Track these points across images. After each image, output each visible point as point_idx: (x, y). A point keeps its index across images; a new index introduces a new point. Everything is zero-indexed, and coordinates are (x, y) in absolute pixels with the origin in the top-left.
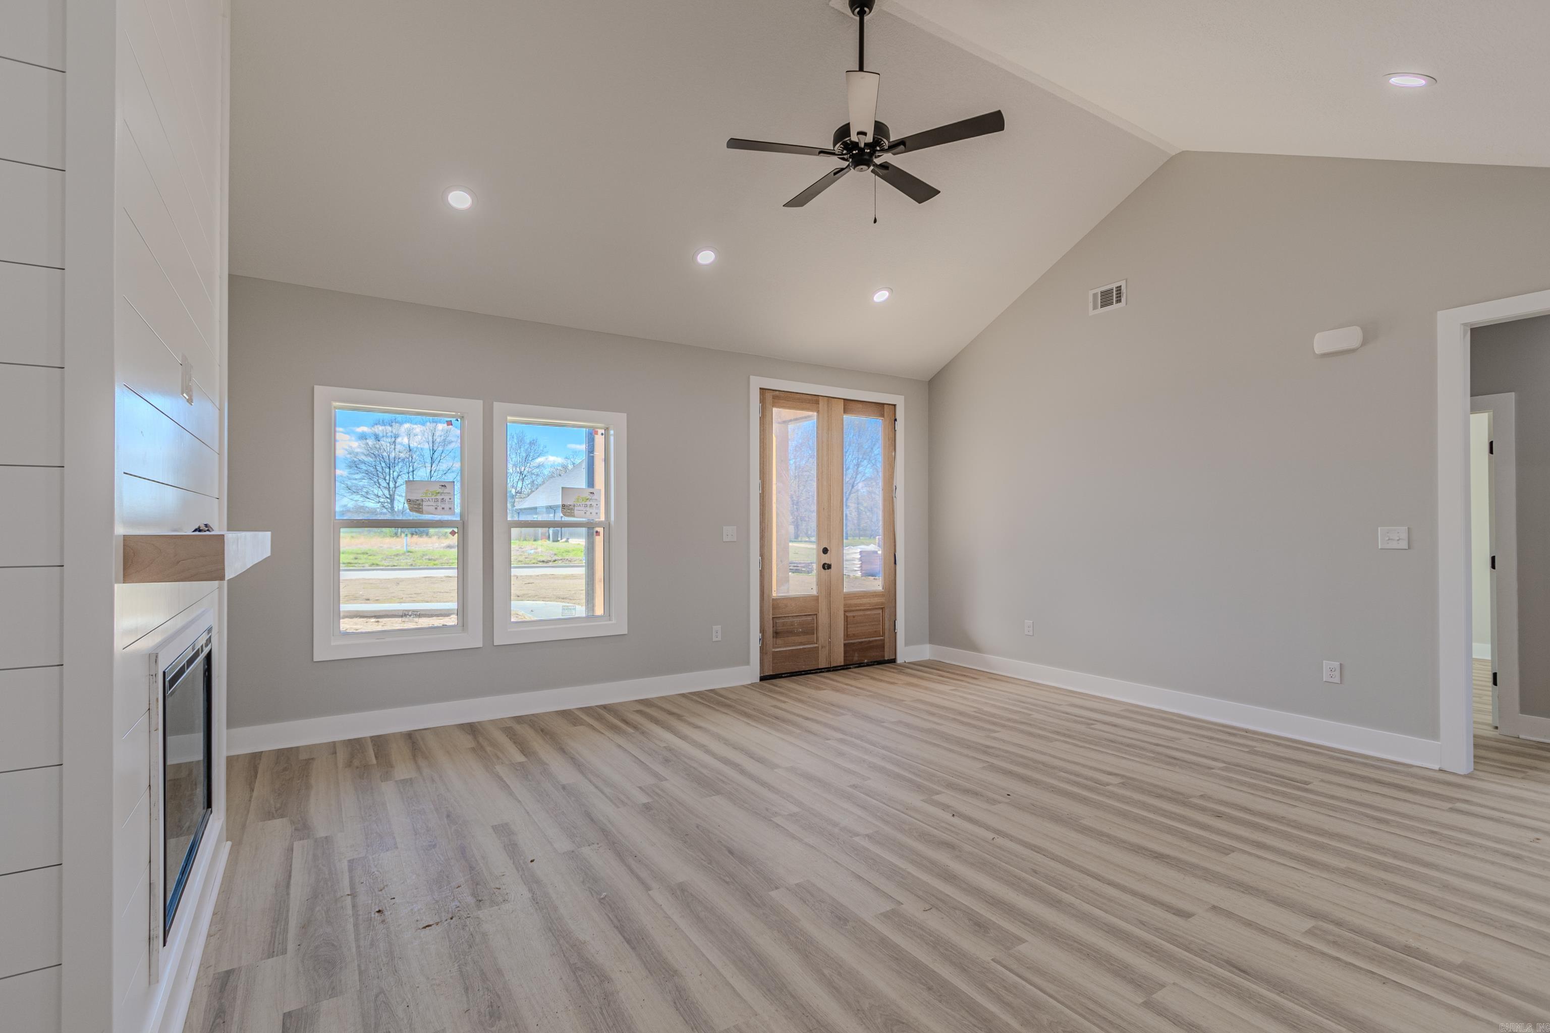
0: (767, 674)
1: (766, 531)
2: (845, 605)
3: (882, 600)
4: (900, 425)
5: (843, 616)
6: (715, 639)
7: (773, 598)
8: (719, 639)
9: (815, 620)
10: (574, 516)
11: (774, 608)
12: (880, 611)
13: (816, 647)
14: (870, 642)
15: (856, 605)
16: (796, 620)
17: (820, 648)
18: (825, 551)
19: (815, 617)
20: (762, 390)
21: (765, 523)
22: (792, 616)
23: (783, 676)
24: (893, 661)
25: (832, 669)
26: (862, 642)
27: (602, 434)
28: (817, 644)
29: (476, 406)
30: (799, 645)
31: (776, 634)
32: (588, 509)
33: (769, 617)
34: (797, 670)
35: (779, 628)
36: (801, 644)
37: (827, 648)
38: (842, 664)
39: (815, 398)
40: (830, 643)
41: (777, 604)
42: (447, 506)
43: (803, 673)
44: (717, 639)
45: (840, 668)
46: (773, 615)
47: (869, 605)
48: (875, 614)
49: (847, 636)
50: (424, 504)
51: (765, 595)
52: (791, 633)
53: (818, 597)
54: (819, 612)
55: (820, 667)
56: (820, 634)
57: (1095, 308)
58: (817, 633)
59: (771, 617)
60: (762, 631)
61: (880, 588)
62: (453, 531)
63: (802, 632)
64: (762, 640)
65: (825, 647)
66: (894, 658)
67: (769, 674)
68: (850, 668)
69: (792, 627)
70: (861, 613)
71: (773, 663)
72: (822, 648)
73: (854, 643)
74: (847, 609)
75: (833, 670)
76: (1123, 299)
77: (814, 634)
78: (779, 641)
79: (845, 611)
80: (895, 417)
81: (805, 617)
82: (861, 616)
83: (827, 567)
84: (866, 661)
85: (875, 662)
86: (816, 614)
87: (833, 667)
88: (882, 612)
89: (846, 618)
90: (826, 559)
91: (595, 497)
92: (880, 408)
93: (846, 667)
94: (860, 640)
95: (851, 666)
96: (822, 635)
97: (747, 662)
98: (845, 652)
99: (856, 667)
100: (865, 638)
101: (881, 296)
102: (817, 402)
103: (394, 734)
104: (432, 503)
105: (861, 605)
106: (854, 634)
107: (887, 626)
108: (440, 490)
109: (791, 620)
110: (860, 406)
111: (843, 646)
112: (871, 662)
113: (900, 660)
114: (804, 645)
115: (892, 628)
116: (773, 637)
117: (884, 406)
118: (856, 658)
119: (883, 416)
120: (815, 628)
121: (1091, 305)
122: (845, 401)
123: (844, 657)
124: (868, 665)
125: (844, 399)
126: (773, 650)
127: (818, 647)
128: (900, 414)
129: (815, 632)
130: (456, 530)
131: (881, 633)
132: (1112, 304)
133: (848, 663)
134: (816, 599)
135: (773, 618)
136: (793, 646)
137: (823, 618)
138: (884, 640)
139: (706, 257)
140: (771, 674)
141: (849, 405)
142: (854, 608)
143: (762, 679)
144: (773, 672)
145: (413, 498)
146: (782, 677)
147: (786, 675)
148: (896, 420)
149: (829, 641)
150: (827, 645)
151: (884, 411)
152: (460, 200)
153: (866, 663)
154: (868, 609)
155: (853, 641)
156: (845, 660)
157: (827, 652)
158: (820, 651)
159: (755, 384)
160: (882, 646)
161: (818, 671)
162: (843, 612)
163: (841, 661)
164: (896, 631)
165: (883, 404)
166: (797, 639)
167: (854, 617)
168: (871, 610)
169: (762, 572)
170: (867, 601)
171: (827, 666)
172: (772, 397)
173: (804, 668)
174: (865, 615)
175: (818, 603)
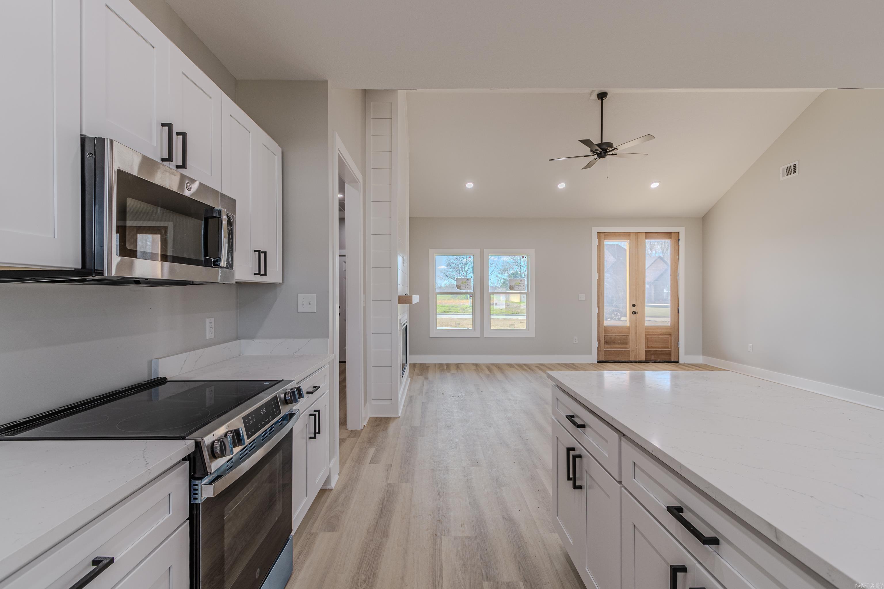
0: (601, 360)
1: (601, 296)
2: (646, 332)
3: (670, 331)
4: (682, 243)
5: (644, 337)
6: (574, 342)
7: (604, 326)
8: (577, 342)
9: (628, 338)
10: (514, 290)
11: (605, 331)
12: (669, 336)
13: (628, 351)
14: (661, 351)
15: (653, 332)
16: (617, 337)
17: (631, 351)
18: (634, 305)
19: (628, 336)
20: (599, 233)
21: (600, 292)
22: (615, 335)
24: (677, 362)
25: (638, 362)
26: (657, 351)
27: (526, 257)
28: (629, 349)
29: (478, 251)
30: (619, 349)
31: (606, 343)
32: (520, 287)
34: (618, 360)
35: (608, 340)
37: (635, 351)
38: (644, 360)
39: (628, 233)
40: (636, 349)
41: (606, 329)
42: (469, 287)
43: (621, 362)
44: (576, 342)
45: (643, 362)
46: (604, 334)
47: (661, 333)
48: (665, 337)
49: (647, 346)
50: (462, 286)
51: (600, 324)
52: (614, 342)
53: (630, 327)
55: (631, 360)
56: (630, 345)
57: (783, 176)
58: (629, 344)
59: (603, 335)
60: (599, 340)
61: (669, 325)
62: (471, 296)
63: (620, 343)
64: (599, 344)
65: (634, 351)
66: (677, 360)
68: (649, 363)
69: (615, 340)
70: (656, 336)
71: (604, 356)
72: (632, 351)
73: (651, 351)
74: (647, 334)
75: (639, 363)
76: (797, 171)
77: (627, 344)
78: (608, 346)
79: (646, 335)
80: (679, 238)
81: (622, 336)
82: (656, 338)
83: (635, 313)
84: (659, 360)
85: (665, 361)
86: (629, 335)
87: (638, 361)
88: (670, 337)
89: (647, 339)
90: (634, 309)
91: (522, 282)
92: (669, 235)
93: (646, 362)
94: (655, 350)
95: (650, 362)
96: (632, 346)
97: (591, 354)
98: (646, 355)
99: (652, 363)
100: (659, 349)
101: (655, 185)
102: (629, 236)
103: (453, 364)
104: (464, 286)
105: (656, 332)
106: (651, 346)
107: (673, 344)
108: (466, 281)
109: (614, 337)
110: (656, 235)
111: (645, 351)
112: (662, 361)
113: (680, 362)
114: (622, 349)
115: (676, 345)
116: (605, 344)
117: (671, 234)
118: (653, 358)
119: (671, 238)
120: (628, 341)
121: (781, 175)
123: (645, 357)
124: (660, 362)
125: (646, 232)
126: (605, 350)
127: (630, 351)
128: (682, 237)
129: (628, 344)
130: (472, 295)
131: (669, 347)
132: (791, 174)
133: (648, 360)
134: (629, 328)
135: (604, 335)
136: (615, 349)
137: (632, 337)
138: (671, 351)
139: (562, 186)
140: (603, 360)
141: (648, 235)
142: (651, 334)
143: (598, 362)
144: (604, 359)
145: (458, 284)
146: (609, 362)
148: (679, 240)
149: (636, 348)
150: (635, 350)
151: (671, 236)
152: (470, 185)
153: (659, 361)
154: (661, 335)
155: (651, 350)
156: (646, 358)
157: (635, 354)
158: (631, 353)
159: (595, 230)
160: (670, 354)
161: (630, 362)
162: (645, 335)
163: (643, 358)
164: (679, 347)
165: (671, 233)
166: (618, 346)
167: (651, 338)
168: (662, 335)
169: (598, 314)
170: (660, 331)
171: (635, 360)
172: (605, 235)
173: (621, 360)
174: (659, 338)
175: (630, 330)
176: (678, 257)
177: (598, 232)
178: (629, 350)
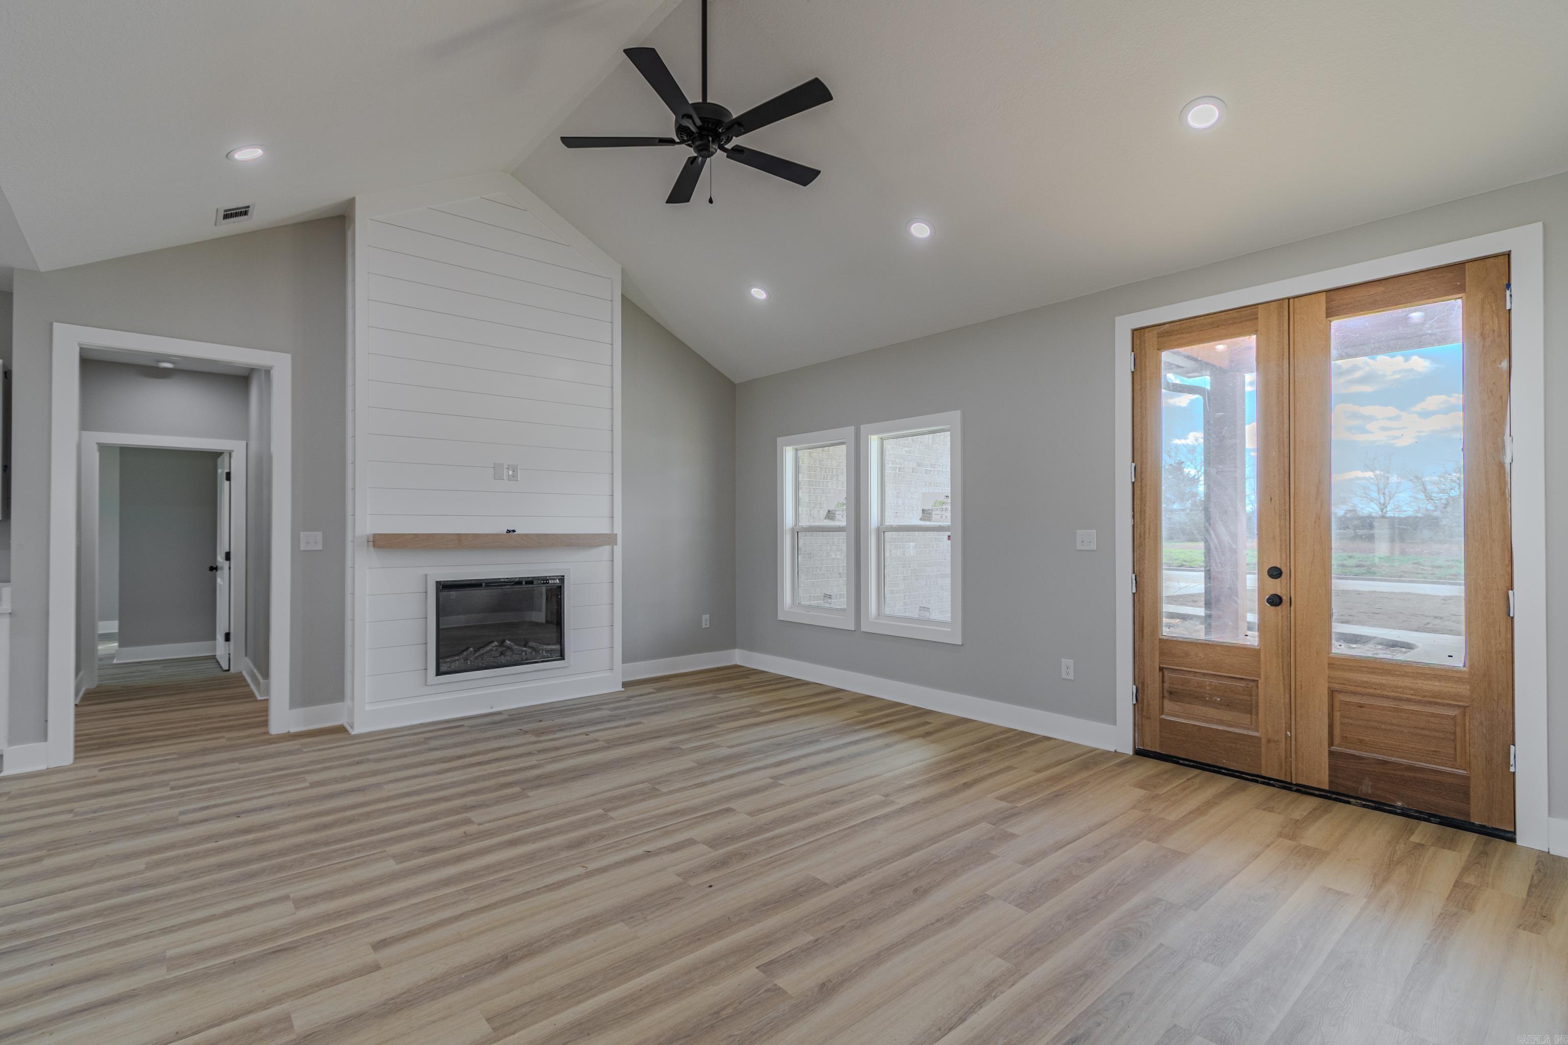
0: (1149, 749)
1: (1147, 536)
2: (1330, 679)
3: (1464, 689)
5: (1325, 699)
6: (1064, 676)
7: (1161, 636)
8: (1071, 677)
9: (1252, 690)
10: (929, 520)
11: (1162, 653)
13: (1252, 737)
14: (1411, 768)
15: (1365, 685)
16: (1207, 680)
17: (1264, 741)
18: (1275, 573)
19: (1252, 684)
20: (1138, 333)
21: (1144, 524)
22: (1204, 674)
23: (1181, 761)
24: (1510, 837)
25: (1295, 788)
26: (1385, 763)
28: (1256, 731)
29: (846, 432)
30: (1217, 723)
31: (1167, 693)
32: (943, 513)
33: (1153, 662)
35: (1174, 686)
36: (1221, 722)
37: (1283, 745)
38: (1326, 787)
40: (1290, 739)
41: (1168, 647)
43: (1223, 771)
44: (1068, 677)
46: (1160, 663)
47: (1412, 692)
48: (1434, 715)
49: (1338, 737)
51: (1145, 631)
52: (1198, 698)
53: (1260, 649)
54: (1260, 678)
55: (1263, 773)
56: (1262, 717)
58: (1257, 715)
59: (1157, 664)
60: (1139, 681)
61: (1458, 662)
63: (1220, 704)
64: (1139, 696)
65: (1277, 741)
66: (1505, 828)
67: (1153, 750)
68: (1349, 803)
69: (1201, 690)
71: (1161, 736)
72: (1269, 741)
73: (1362, 758)
74: (1335, 686)
75: (1297, 791)
77: (1247, 713)
78: (1174, 706)
79: (1332, 693)
80: (1507, 279)
81: (1229, 680)
83: (1280, 601)
84: (1399, 804)
85: (1435, 816)
86: (1258, 681)
87: (1297, 785)
88: (1462, 715)
89: (1333, 704)
90: (1275, 587)
92: (1448, 276)
93: (1336, 797)
94: (1380, 757)
95: (1352, 801)
96: (1269, 721)
97: (1110, 720)
98: (1333, 768)
99: (1364, 806)
105: (1382, 686)
106: (1361, 741)
107: (1476, 750)
109: (1197, 678)
110: (1379, 290)
111: (1326, 753)
113: (1525, 841)
114: (1232, 726)
115: (1496, 759)
116: (1162, 697)
117: (1463, 269)
118: (1366, 788)
119: (1460, 289)
120: (1251, 703)
122: (1329, 293)
123: (1330, 776)
124: (1404, 814)
126: (1163, 717)
127: (1260, 738)
129: (1254, 711)
131: (1458, 761)
133: (1341, 790)
134: (1253, 653)
135: (1162, 667)
136: (1204, 721)
137: (1270, 690)
138: (1468, 778)
142: (1359, 689)
143: (1138, 752)
144: (1158, 750)
146: (1176, 762)
147: (1187, 763)
148: (1508, 286)
149: (1286, 735)
150: (1284, 740)
151: (1464, 278)
152: (759, 294)
153: (1402, 809)
154: (1409, 700)
155: (1357, 753)
156: (1331, 782)
157: (1283, 754)
158: (1263, 749)
159: (1125, 325)
160: (1462, 790)
161: (1260, 779)
162: (1326, 692)
163: (1322, 779)
164: (1512, 769)
165: (1461, 265)
166: (1211, 712)
167: (1361, 706)
168: (1419, 702)
169: (1138, 598)
170: (1407, 682)
171: (1283, 779)
172: (1160, 335)
173: (1224, 763)
174: (1396, 710)
175: (1259, 661)
176: (1505, 364)
177: (1134, 331)
178: (1256, 734)
